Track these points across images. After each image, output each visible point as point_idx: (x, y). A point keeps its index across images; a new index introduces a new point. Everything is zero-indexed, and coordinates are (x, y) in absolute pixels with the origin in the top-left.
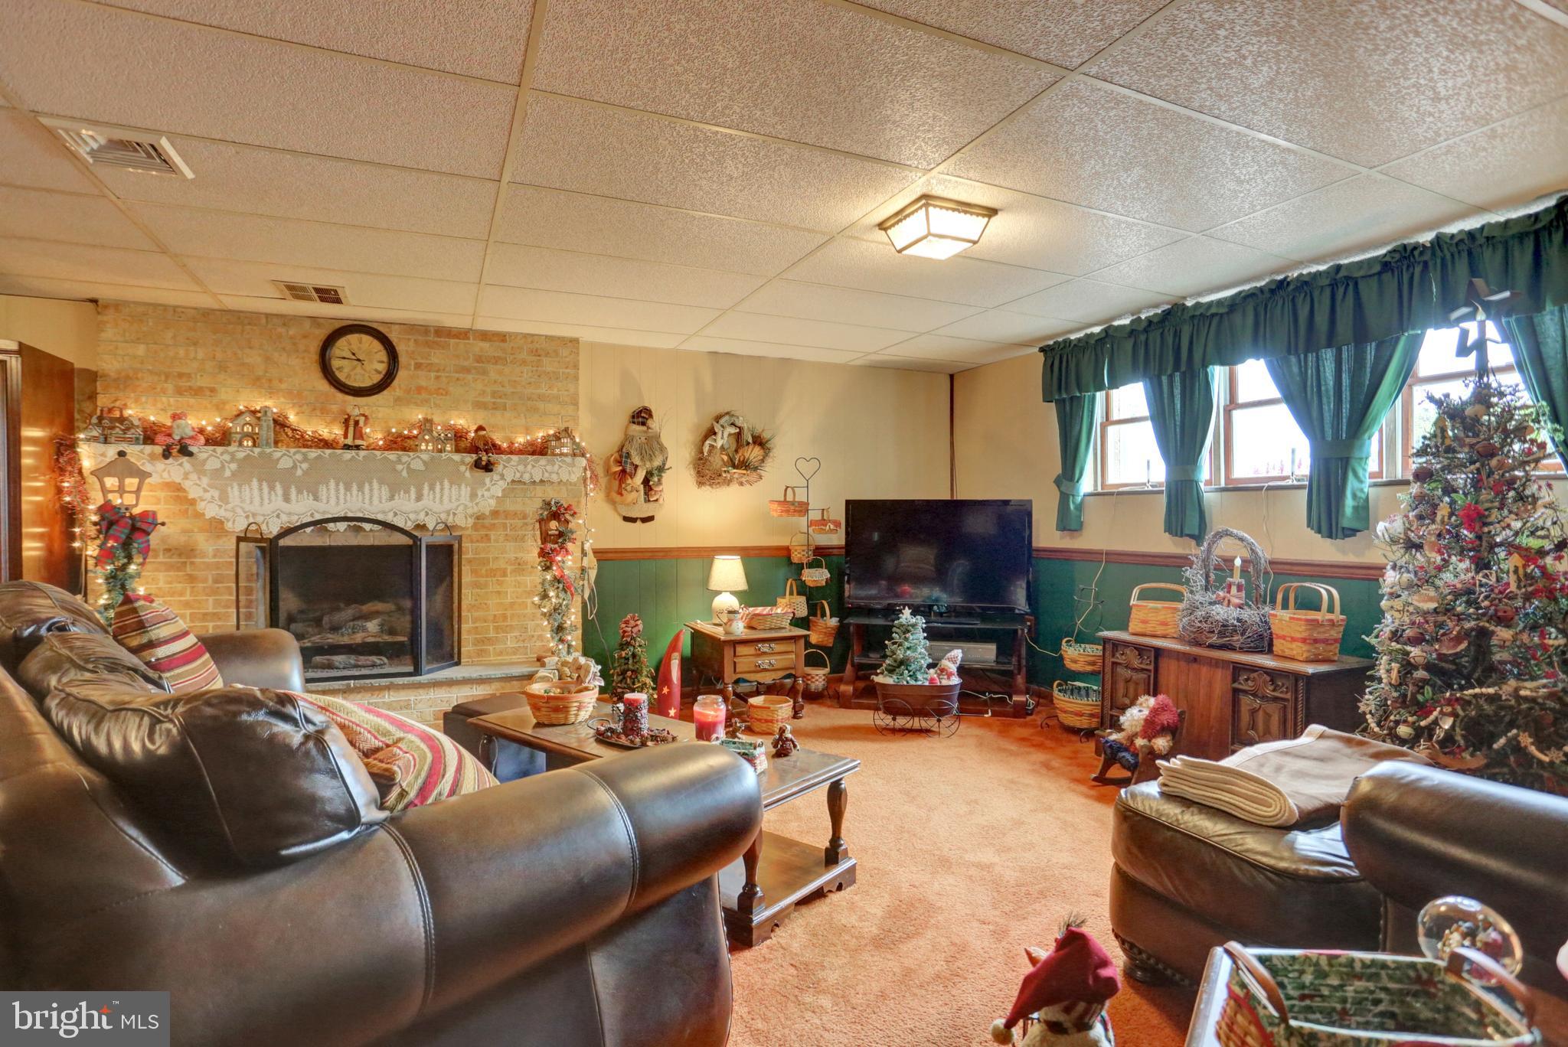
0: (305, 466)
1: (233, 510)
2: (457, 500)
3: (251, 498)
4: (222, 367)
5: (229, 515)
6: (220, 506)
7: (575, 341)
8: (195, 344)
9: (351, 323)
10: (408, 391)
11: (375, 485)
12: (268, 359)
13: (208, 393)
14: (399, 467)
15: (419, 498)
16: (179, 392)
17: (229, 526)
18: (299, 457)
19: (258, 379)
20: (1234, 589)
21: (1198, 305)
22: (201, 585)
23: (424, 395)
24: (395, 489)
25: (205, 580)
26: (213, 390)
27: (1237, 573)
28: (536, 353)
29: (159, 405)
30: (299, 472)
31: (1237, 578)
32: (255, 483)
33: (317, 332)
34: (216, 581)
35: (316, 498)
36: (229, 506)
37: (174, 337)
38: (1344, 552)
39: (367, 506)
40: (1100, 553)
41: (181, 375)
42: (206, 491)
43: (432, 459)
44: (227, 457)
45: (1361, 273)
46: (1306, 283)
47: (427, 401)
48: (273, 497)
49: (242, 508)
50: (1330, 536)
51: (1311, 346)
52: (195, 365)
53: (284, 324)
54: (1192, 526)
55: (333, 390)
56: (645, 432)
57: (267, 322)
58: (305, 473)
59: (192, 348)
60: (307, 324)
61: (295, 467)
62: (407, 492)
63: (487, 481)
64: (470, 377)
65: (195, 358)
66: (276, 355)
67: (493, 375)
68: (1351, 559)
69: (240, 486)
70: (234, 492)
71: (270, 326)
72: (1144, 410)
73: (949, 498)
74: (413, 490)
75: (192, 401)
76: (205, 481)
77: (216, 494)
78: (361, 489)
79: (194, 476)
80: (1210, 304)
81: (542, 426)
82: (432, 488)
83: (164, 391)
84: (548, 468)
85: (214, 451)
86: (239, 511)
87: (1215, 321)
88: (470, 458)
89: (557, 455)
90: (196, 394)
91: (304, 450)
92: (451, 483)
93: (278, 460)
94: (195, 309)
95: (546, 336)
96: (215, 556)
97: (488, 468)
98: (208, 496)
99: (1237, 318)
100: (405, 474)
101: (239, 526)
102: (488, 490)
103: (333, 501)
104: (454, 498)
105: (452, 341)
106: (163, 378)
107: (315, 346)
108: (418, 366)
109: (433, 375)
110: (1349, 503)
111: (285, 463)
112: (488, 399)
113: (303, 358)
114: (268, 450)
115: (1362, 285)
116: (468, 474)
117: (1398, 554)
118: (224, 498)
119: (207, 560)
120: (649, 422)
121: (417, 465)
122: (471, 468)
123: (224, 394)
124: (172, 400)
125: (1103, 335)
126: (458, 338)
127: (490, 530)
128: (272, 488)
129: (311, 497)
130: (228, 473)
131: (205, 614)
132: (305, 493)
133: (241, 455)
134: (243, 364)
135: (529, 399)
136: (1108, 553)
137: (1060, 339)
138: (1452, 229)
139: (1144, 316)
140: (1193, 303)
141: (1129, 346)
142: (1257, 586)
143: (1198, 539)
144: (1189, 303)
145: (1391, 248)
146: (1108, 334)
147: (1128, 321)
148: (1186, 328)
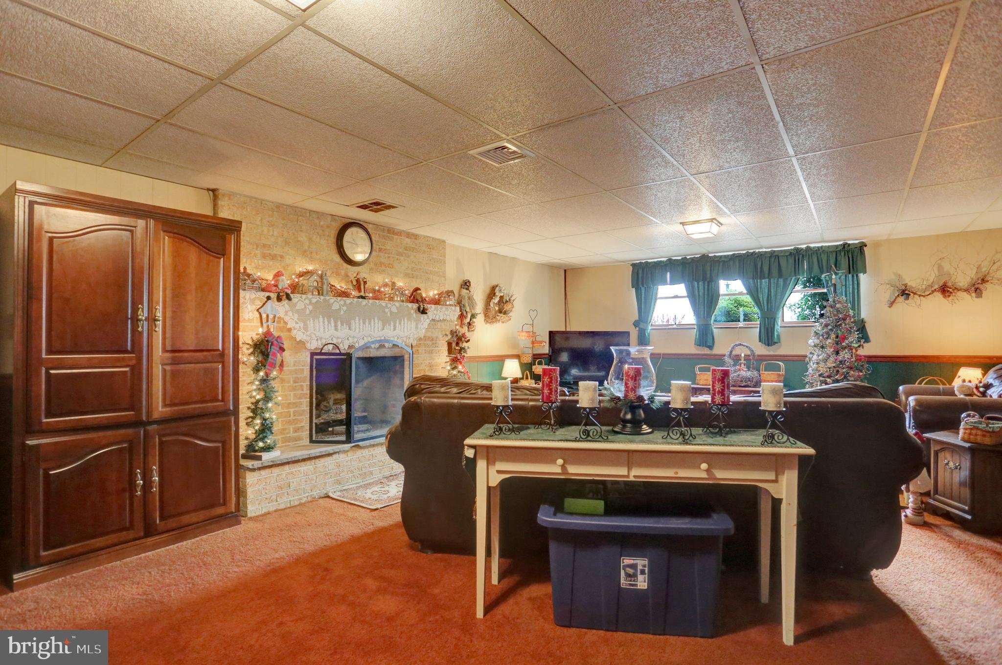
0: (345, 308)
1: (310, 336)
2: (410, 330)
3: (319, 328)
4: (287, 243)
5: (308, 339)
6: (304, 333)
7: (444, 241)
8: (272, 226)
9: (353, 221)
10: (376, 264)
11: (376, 321)
12: (310, 239)
13: (279, 259)
14: (387, 310)
15: (395, 329)
16: (264, 257)
17: (308, 346)
18: (342, 302)
19: (305, 251)
20: (743, 365)
21: (715, 256)
22: (287, 384)
23: (383, 268)
24: (385, 322)
25: (289, 382)
26: (282, 257)
27: (743, 359)
28: (429, 247)
29: (253, 264)
30: (342, 312)
31: (742, 361)
32: (321, 319)
33: (334, 224)
34: (295, 382)
35: (350, 329)
36: (308, 333)
37: (261, 220)
38: (769, 351)
39: (372, 333)
40: (660, 354)
41: (264, 246)
42: (297, 323)
43: (400, 306)
44: (307, 302)
45: (782, 255)
46: (761, 255)
47: (384, 271)
48: (330, 328)
49: (315, 334)
50: (768, 345)
51: (762, 277)
52: (273, 239)
53: (318, 218)
54: (710, 343)
55: (342, 261)
56: (468, 293)
57: (310, 215)
58: (345, 312)
59: (271, 228)
60: (329, 218)
61: (340, 309)
62: (390, 325)
63: (422, 318)
64: (402, 258)
65: (273, 235)
66: (314, 237)
67: (412, 257)
68: (772, 353)
69: (314, 320)
70: (311, 324)
71: (311, 218)
72: (685, 293)
73: (564, 330)
74: (392, 323)
75: (271, 263)
76: (296, 316)
77: (302, 325)
78: (370, 323)
79: (290, 314)
80: (721, 257)
81: (433, 289)
82: (400, 323)
83: (255, 255)
84: (446, 312)
85: (301, 297)
86: (314, 336)
87: (721, 264)
88: (415, 306)
89: (448, 305)
90: (273, 259)
91: (344, 298)
92: (408, 320)
93: (332, 304)
94: (273, 202)
95: (433, 238)
96: (294, 365)
97: (424, 312)
98: (297, 326)
99: (731, 263)
100: (389, 314)
101: (314, 345)
102: (422, 324)
103: (357, 330)
104: (409, 328)
105: (395, 237)
106: (255, 247)
107: (334, 233)
108: (380, 250)
109: (387, 255)
110: (776, 333)
111: (336, 306)
112: (410, 272)
113: (327, 240)
114: (327, 298)
115: (780, 258)
116: (414, 315)
117: (817, 351)
118: (306, 328)
119: (290, 368)
120: (470, 288)
121: (394, 310)
122: (416, 311)
123: (288, 260)
124: (260, 261)
125: (668, 262)
126: (397, 235)
127: (419, 347)
128: (329, 322)
129: (348, 328)
130: (308, 312)
131: (289, 404)
132: (345, 325)
133: (314, 300)
134: (298, 241)
135: (427, 273)
136: (663, 354)
137: (643, 261)
138: (812, 245)
139: (688, 257)
140: (713, 255)
141: (680, 268)
142: (753, 364)
143: (711, 347)
144: (710, 255)
145: (792, 248)
146: (670, 263)
147: (680, 258)
148: (709, 264)
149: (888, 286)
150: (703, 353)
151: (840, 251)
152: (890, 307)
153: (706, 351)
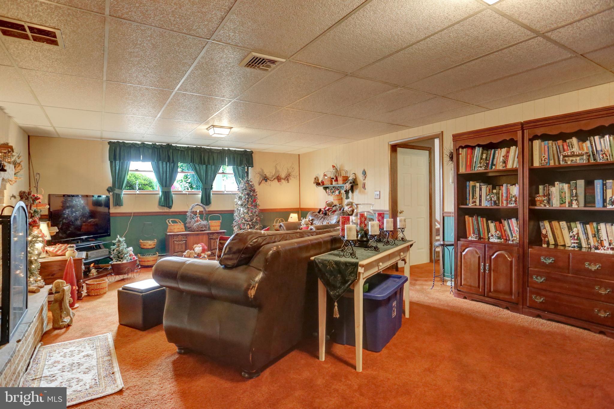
20: (198, 217)
27: (198, 214)
40: (131, 213)
45: (215, 152)
50: (206, 205)
54: (169, 204)
72: (152, 169)
80: (180, 147)
99: (186, 152)
125: (142, 145)
136: (134, 213)
137: (121, 141)
138: (231, 149)
139: (157, 144)
140: (175, 145)
141: (150, 151)
142: (205, 216)
143: (170, 207)
144: (173, 145)
145: (221, 148)
146: (144, 146)
147: (151, 143)
148: (171, 151)
149: (259, 175)
150: (164, 211)
151: (243, 154)
152: (259, 185)
153: (166, 210)
